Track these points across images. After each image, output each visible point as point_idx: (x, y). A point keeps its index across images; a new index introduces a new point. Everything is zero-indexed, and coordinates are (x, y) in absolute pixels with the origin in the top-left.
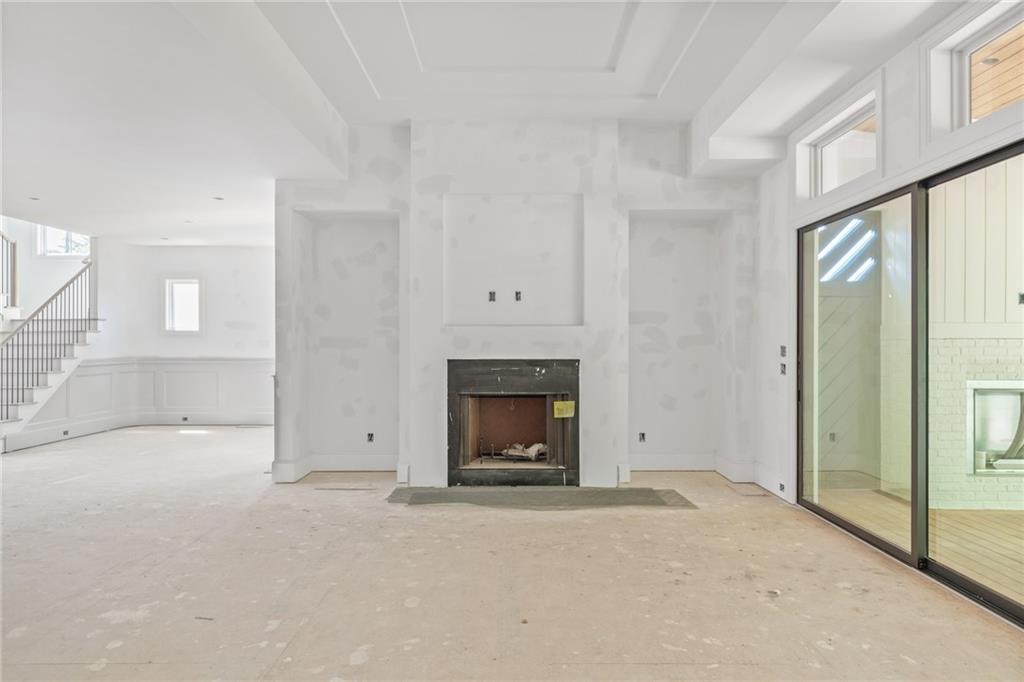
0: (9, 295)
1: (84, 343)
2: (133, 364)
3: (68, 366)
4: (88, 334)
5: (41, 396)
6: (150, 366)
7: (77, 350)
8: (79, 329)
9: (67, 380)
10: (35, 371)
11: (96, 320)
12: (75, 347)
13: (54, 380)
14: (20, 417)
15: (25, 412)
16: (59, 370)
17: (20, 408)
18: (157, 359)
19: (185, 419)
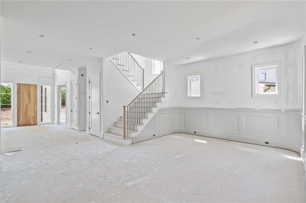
0: (142, 86)
1: (161, 102)
2: (177, 109)
3: (155, 110)
4: (162, 98)
5: (145, 122)
6: (182, 110)
7: (158, 104)
8: (159, 96)
9: (155, 116)
10: (144, 112)
11: (165, 93)
12: (157, 103)
13: (150, 116)
14: (138, 130)
15: (140, 128)
16: (152, 112)
17: (138, 126)
18: (185, 108)
19: (195, 132)
